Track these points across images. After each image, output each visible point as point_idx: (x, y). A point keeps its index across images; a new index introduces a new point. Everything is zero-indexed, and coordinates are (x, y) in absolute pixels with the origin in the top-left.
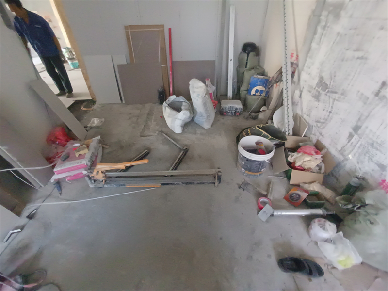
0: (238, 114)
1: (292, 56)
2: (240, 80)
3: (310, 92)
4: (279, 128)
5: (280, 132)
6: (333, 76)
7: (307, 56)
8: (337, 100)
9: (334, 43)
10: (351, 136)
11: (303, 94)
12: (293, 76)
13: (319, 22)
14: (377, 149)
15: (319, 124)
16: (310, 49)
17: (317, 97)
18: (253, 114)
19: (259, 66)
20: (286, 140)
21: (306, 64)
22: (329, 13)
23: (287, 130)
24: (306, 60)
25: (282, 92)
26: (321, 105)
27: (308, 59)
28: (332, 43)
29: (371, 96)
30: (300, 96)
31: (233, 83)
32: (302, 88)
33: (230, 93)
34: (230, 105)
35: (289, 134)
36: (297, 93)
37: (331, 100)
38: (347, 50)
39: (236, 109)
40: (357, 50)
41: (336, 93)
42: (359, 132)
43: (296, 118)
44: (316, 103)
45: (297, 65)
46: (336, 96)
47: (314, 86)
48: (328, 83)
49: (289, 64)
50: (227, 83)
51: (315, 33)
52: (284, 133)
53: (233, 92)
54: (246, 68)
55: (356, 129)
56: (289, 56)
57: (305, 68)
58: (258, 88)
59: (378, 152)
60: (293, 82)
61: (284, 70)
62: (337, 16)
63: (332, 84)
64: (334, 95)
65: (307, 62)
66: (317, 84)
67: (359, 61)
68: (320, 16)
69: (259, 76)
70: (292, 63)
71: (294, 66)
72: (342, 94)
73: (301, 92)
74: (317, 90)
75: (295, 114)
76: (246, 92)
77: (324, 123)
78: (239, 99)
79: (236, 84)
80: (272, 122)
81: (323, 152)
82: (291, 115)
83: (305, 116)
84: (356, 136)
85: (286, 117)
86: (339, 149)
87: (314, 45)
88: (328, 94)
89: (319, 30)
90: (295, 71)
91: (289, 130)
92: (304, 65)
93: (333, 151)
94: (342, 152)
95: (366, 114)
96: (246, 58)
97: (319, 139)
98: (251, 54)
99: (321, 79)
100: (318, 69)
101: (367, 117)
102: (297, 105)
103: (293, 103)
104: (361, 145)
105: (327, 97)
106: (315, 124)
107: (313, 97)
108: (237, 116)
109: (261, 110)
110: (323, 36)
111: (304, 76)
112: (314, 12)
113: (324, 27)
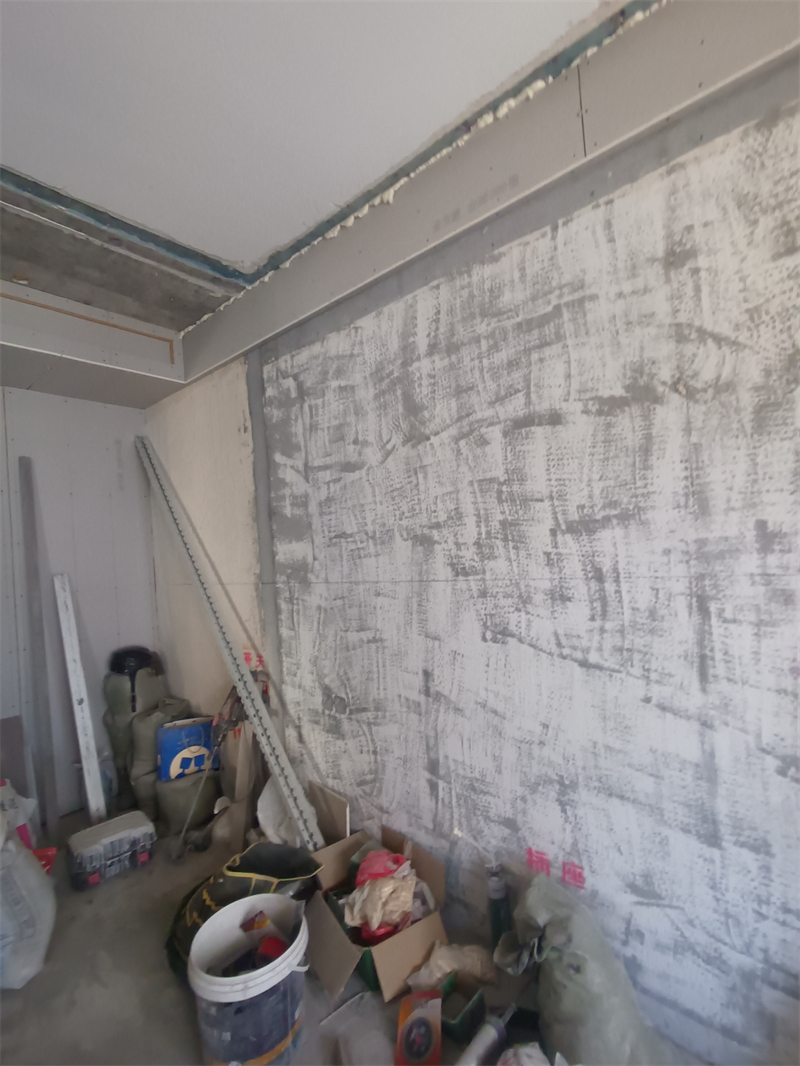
0: (143, 858)
1: (248, 658)
2: (120, 748)
3: (317, 723)
4: (286, 842)
5: (294, 852)
6: (345, 681)
7: (280, 654)
8: (375, 724)
9: (319, 623)
10: (433, 787)
11: (305, 732)
12: (266, 699)
13: (276, 593)
14: (485, 793)
15: (367, 788)
16: (279, 641)
17: (335, 730)
18: (196, 835)
19: (171, 697)
20: (317, 866)
21: (284, 669)
22: (288, 577)
23: (306, 837)
24: (281, 662)
25: (256, 743)
26: (351, 744)
27: (284, 659)
28: (315, 624)
29: (422, 698)
30: (301, 739)
31: (102, 762)
32: (297, 721)
33: (96, 800)
34: (106, 841)
35: (315, 845)
36: (291, 733)
37: (365, 728)
38: (346, 631)
39: (134, 843)
40: (361, 629)
41: (365, 710)
42: (442, 772)
43: (314, 794)
44: (340, 743)
45: (267, 675)
46: (370, 715)
47: (320, 709)
48: (343, 696)
49: (249, 678)
50: (81, 770)
51: (278, 611)
52: (304, 848)
53: (108, 790)
54: (134, 710)
55: (433, 767)
56: (241, 660)
57: (287, 678)
58: (186, 753)
59: (489, 798)
60: (272, 713)
61: (242, 693)
62: (305, 583)
63: (350, 696)
64: (364, 716)
65: (285, 664)
66: (324, 703)
67: (373, 646)
68: (275, 583)
69: (179, 723)
70: (254, 674)
71: (261, 678)
72: (377, 709)
73: (298, 728)
74: (329, 715)
75: (307, 785)
76: (151, 778)
77: (374, 781)
78: (135, 805)
79: (110, 764)
80: (262, 834)
81: (408, 851)
82: (299, 792)
83: (330, 782)
84: (441, 784)
85: (290, 802)
86: (431, 826)
87: (285, 632)
88: (353, 717)
89: (284, 606)
90: (267, 687)
91: (311, 836)
92: (281, 671)
93: (425, 839)
94: (437, 830)
95: (432, 734)
96: (128, 685)
97: (384, 823)
98: (141, 674)
99: (327, 691)
100: (312, 673)
101: (436, 738)
102: (302, 762)
103: (292, 761)
104: (459, 797)
105: (354, 723)
106: (358, 791)
107: (328, 731)
108: (144, 863)
109: (216, 812)
110: (295, 614)
111: (291, 694)
112: (259, 577)
113: (291, 600)
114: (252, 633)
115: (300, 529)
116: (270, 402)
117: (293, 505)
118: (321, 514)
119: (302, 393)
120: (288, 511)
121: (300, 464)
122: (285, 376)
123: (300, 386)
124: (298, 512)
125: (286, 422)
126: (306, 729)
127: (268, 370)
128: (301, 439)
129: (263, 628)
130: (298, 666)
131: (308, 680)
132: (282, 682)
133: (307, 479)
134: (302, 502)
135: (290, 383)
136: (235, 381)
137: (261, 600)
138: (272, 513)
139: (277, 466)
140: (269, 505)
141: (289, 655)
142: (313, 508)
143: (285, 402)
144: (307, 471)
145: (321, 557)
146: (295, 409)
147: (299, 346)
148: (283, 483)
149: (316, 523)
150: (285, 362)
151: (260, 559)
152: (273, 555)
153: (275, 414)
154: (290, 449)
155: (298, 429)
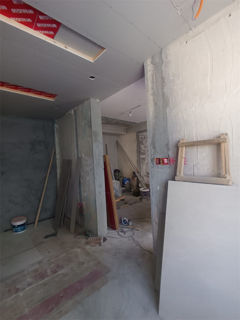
7: (140, 169)
13: (140, 162)
16: (140, 167)
22: (142, 159)
30: (143, 179)
51: (140, 164)
58: (127, 182)
62: (144, 160)
68: (140, 160)
73: (143, 178)
76: (122, 185)
87: (141, 166)
89: (141, 163)
96: (117, 174)
98: (119, 173)
110: (143, 164)
111: (142, 173)
112: (137, 160)
113: (142, 162)
114: (136, 167)
115: (144, 154)
116: (140, 138)
117: (143, 151)
118: (147, 152)
119: (145, 138)
120: (142, 151)
121: (144, 146)
122: (142, 135)
123: (144, 137)
124: (144, 152)
125: (142, 141)
126: (144, 177)
127: (139, 134)
128: (144, 143)
129: (138, 166)
130: (143, 170)
131: (144, 171)
132: (140, 172)
133: (145, 148)
134: (145, 151)
135: (143, 136)
136: (134, 135)
137: (138, 163)
138: (140, 152)
139: (141, 146)
140: (139, 151)
141: (142, 169)
142: (146, 151)
143: (142, 138)
144: (145, 147)
145: (147, 157)
146: (144, 140)
147: (145, 132)
148: (141, 148)
149: (146, 153)
150: (142, 134)
151: (138, 157)
152: (140, 157)
153: (141, 140)
154: (143, 144)
155: (144, 142)
